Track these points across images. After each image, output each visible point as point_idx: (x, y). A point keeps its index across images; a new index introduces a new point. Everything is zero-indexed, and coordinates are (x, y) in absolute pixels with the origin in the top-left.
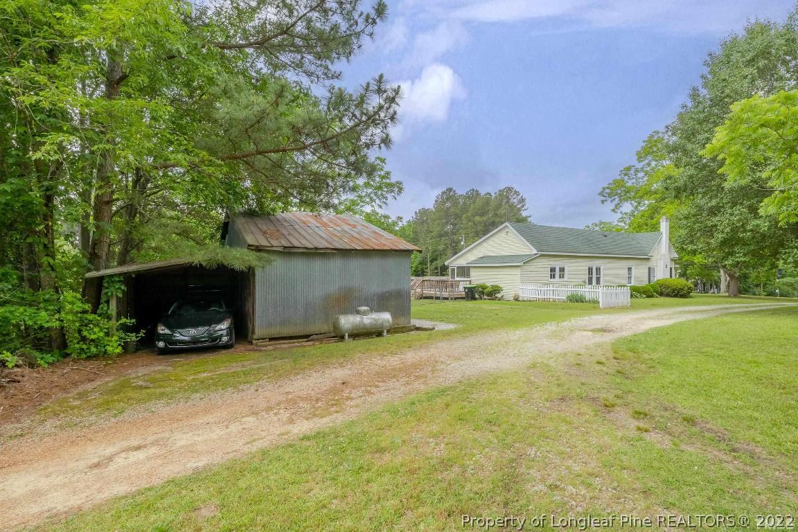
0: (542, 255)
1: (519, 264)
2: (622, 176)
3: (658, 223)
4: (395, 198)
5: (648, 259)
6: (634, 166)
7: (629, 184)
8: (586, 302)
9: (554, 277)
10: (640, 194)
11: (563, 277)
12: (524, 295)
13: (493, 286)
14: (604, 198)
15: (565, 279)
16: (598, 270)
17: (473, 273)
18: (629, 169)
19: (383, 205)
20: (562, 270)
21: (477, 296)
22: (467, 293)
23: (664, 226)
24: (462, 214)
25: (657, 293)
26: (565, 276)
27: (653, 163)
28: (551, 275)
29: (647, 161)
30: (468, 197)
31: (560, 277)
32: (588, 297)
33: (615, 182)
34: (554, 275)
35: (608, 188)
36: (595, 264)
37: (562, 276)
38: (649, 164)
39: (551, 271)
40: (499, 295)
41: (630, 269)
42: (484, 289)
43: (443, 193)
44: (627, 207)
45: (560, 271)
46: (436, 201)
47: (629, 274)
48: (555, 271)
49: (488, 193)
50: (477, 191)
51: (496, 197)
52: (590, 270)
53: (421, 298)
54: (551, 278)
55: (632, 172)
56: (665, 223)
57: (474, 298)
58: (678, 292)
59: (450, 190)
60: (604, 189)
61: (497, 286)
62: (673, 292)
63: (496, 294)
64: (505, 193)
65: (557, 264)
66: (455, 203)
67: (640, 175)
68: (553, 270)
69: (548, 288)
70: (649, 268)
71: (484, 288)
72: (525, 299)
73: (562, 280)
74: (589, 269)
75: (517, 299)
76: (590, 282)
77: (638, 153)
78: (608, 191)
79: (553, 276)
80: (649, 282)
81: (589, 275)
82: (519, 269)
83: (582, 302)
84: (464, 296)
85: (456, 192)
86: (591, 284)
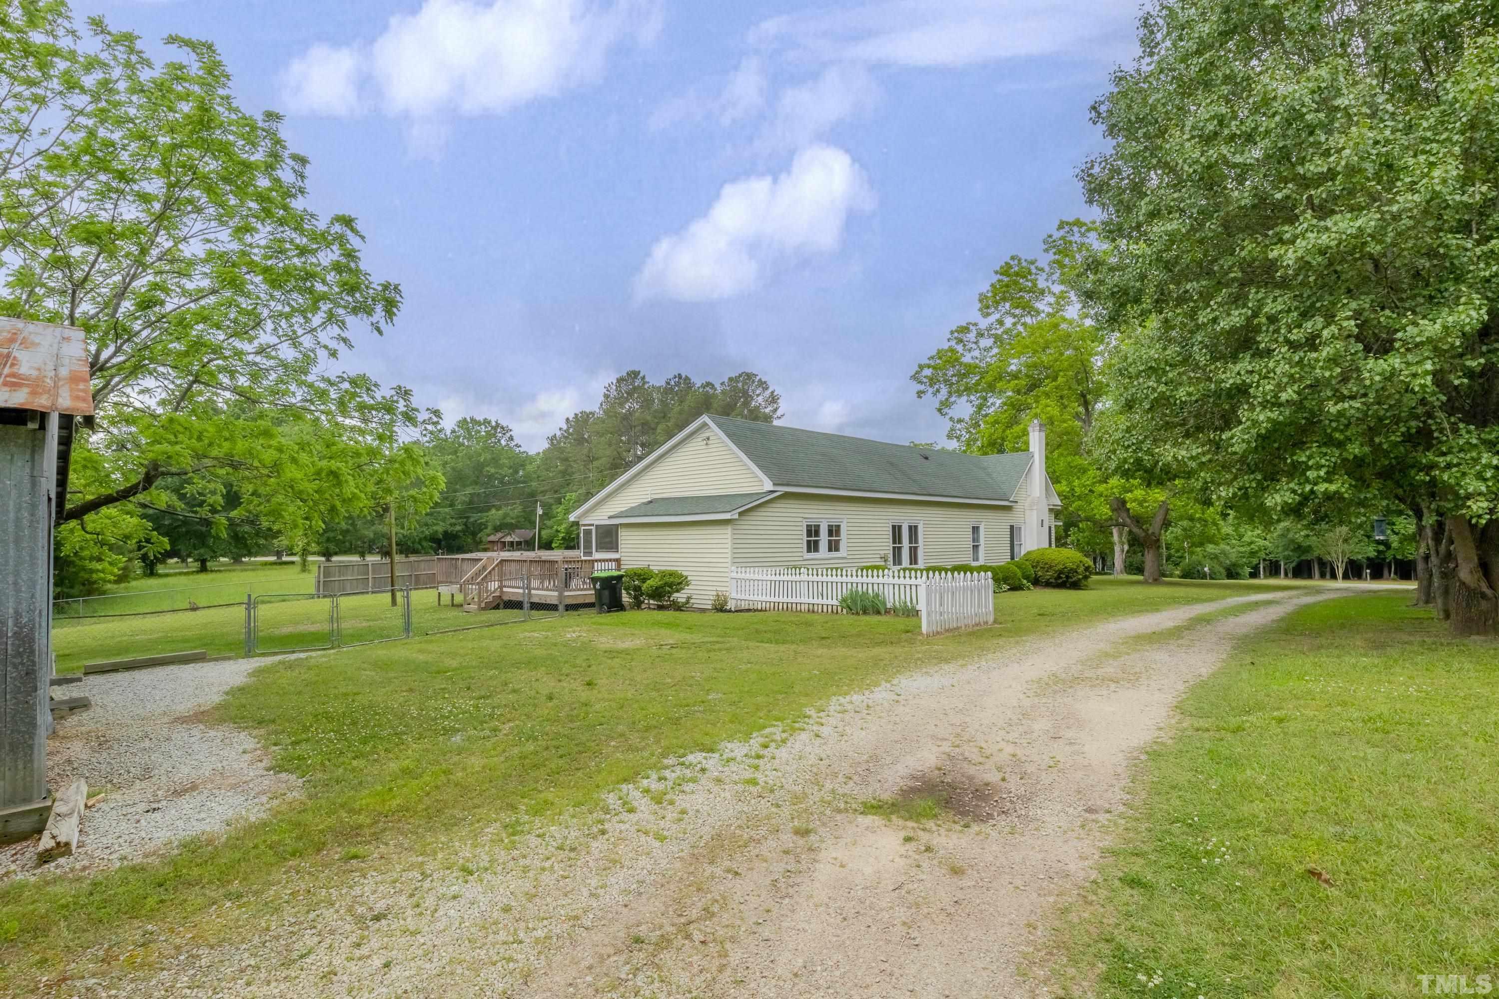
0: (786, 496)
1: (727, 516)
2: (953, 343)
3: (1025, 433)
4: (380, 332)
5: (1008, 508)
6: (976, 324)
7: (967, 359)
8: (887, 612)
9: (816, 550)
10: (989, 378)
11: (837, 549)
12: (736, 597)
13: (663, 574)
14: (922, 387)
15: (843, 552)
16: (913, 530)
17: (626, 538)
18: (964, 329)
19: (341, 347)
20: (834, 531)
21: (626, 598)
22: (599, 594)
23: (1036, 441)
24: (658, 423)
25: (1027, 578)
26: (843, 545)
27: (1009, 321)
28: (809, 542)
29: (997, 316)
30: (668, 390)
31: (830, 550)
32: (891, 599)
33: (940, 354)
34: (816, 543)
35: (929, 366)
36: (905, 517)
37: (834, 546)
38: (1001, 322)
39: (809, 533)
40: (680, 597)
41: (975, 530)
42: (644, 580)
43: (620, 380)
44: (964, 408)
45: (830, 533)
46: (606, 396)
47: (974, 541)
48: (817, 533)
49: (709, 384)
50: (687, 378)
51: (723, 392)
52: (896, 531)
53: (497, 607)
54: (809, 550)
55: (972, 336)
56: (1037, 433)
57: (616, 605)
58: (1067, 577)
59: (634, 374)
60: (921, 367)
61: (672, 574)
62: (1059, 577)
63: (670, 593)
64: (740, 385)
65: (823, 515)
66: (647, 403)
67: (986, 342)
68: (813, 531)
69: (798, 578)
70: (1012, 527)
71: (643, 576)
72: (744, 605)
73: (834, 554)
74: (894, 527)
75: (720, 608)
76: (897, 560)
77: (982, 298)
78: (927, 372)
79: (812, 546)
80: (1012, 558)
81: (894, 542)
82: (728, 530)
83: (878, 613)
84: (592, 600)
85: (647, 379)
86: (900, 563)
